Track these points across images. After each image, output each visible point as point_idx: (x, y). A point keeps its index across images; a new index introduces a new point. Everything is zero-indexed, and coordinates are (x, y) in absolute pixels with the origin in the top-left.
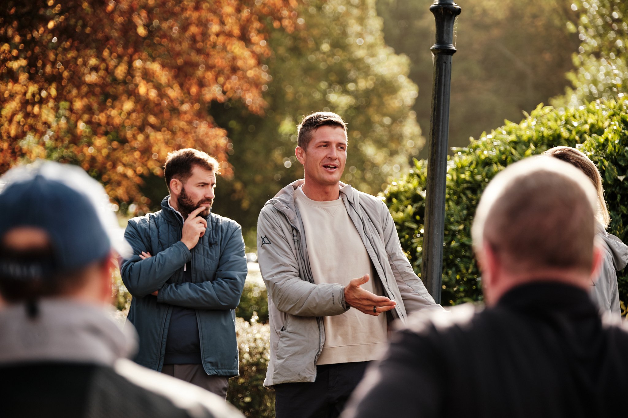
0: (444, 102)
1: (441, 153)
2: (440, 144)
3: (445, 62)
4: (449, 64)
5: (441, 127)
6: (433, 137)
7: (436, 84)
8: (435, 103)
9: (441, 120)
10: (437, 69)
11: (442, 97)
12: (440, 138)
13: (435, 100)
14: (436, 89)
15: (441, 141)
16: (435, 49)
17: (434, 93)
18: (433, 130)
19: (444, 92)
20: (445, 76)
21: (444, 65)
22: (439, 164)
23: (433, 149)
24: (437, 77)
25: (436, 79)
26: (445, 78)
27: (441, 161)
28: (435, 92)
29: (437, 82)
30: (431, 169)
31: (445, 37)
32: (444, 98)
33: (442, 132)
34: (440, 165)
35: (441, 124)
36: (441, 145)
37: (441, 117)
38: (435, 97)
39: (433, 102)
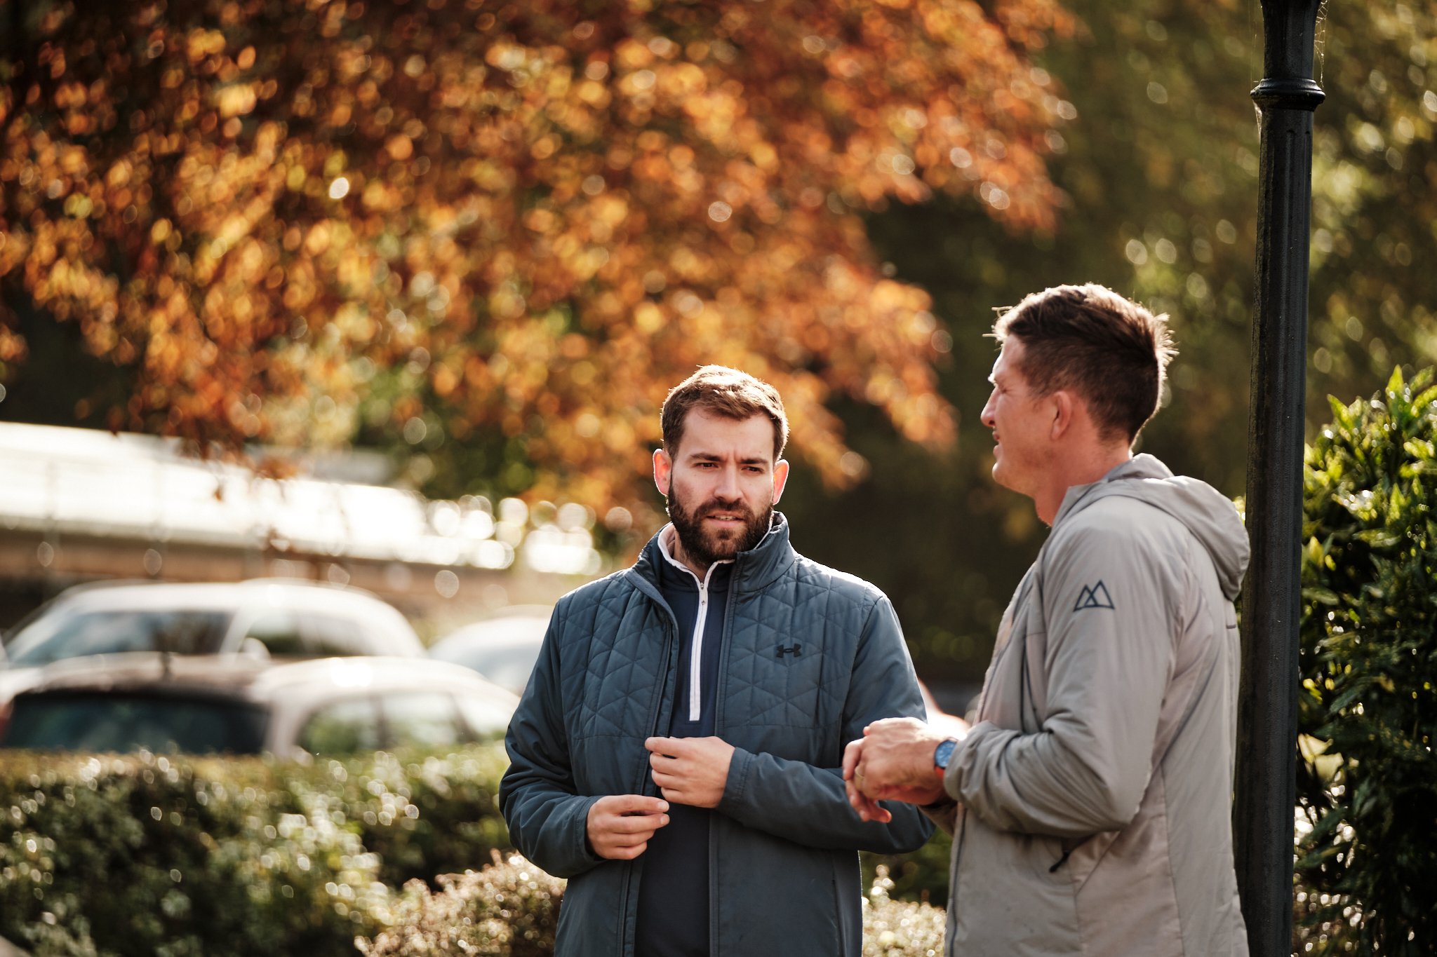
0: (1290, 245)
1: (1285, 392)
2: (1281, 365)
3: (1291, 131)
4: (1305, 136)
5: (1282, 317)
6: (1262, 346)
7: (1267, 192)
8: (1265, 250)
9: (1284, 296)
10: (1268, 152)
11: (1286, 230)
12: (1282, 348)
13: (1265, 240)
14: (1267, 207)
15: (1286, 357)
16: (1263, 93)
17: (1263, 219)
18: (1262, 326)
19: (1291, 217)
20: (1292, 170)
21: (1289, 137)
22: (1279, 423)
23: (1261, 379)
24: (1268, 173)
25: (1267, 181)
26: (1292, 177)
27: (1284, 414)
28: (1266, 216)
29: (1271, 189)
30: (1258, 437)
31: (1291, 58)
32: (1290, 233)
33: (1287, 329)
34: (1283, 424)
35: (1284, 307)
36: (1285, 368)
37: (1284, 289)
38: (1265, 231)
39: (1261, 246)
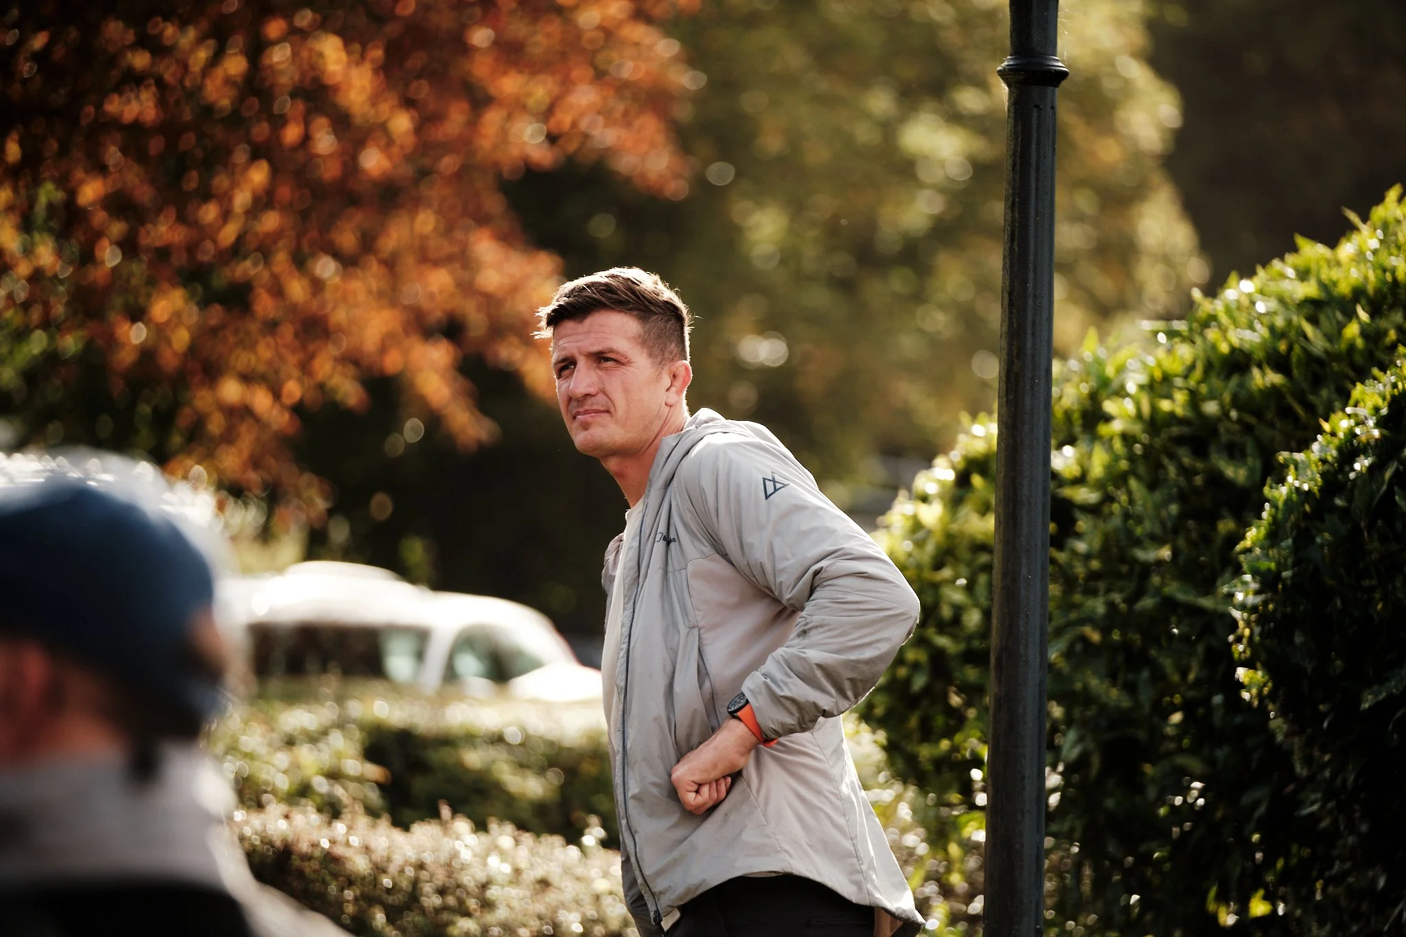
0: (1037, 215)
1: (1033, 356)
2: (1029, 332)
3: (1037, 106)
4: (1050, 111)
5: (1030, 285)
6: (1011, 313)
7: (1014, 166)
8: (1013, 221)
9: (1031, 266)
10: (1016, 125)
11: (1033, 201)
12: (1030, 314)
13: (1013, 211)
14: (1014, 180)
15: (1034, 322)
16: (1010, 70)
17: (1011, 191)
18: (1010, 294)
19: (1037, 189)
20: (1038, 144)
21: (1035, 113)
22: (1028, 387)
23: (1010, 345)
24: (1016, 146)
25: (1014, 154)
26: (1038, 151)
27: (1033, 379)
28: (1013, 189)
29: (1018, 162)
30: (1007, 401)
31: (1036, 36)
32: (1037, 205)
33: (1035, 296)
34: (1032, 388)
35: (1031, 275)
36: (1033, 334)
37: (1031, 258)
38: (1013, 202)
39: (1009, 217)
